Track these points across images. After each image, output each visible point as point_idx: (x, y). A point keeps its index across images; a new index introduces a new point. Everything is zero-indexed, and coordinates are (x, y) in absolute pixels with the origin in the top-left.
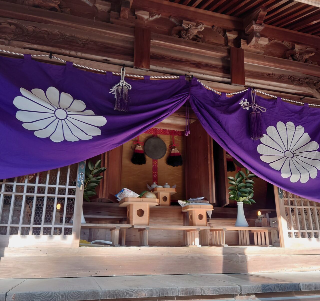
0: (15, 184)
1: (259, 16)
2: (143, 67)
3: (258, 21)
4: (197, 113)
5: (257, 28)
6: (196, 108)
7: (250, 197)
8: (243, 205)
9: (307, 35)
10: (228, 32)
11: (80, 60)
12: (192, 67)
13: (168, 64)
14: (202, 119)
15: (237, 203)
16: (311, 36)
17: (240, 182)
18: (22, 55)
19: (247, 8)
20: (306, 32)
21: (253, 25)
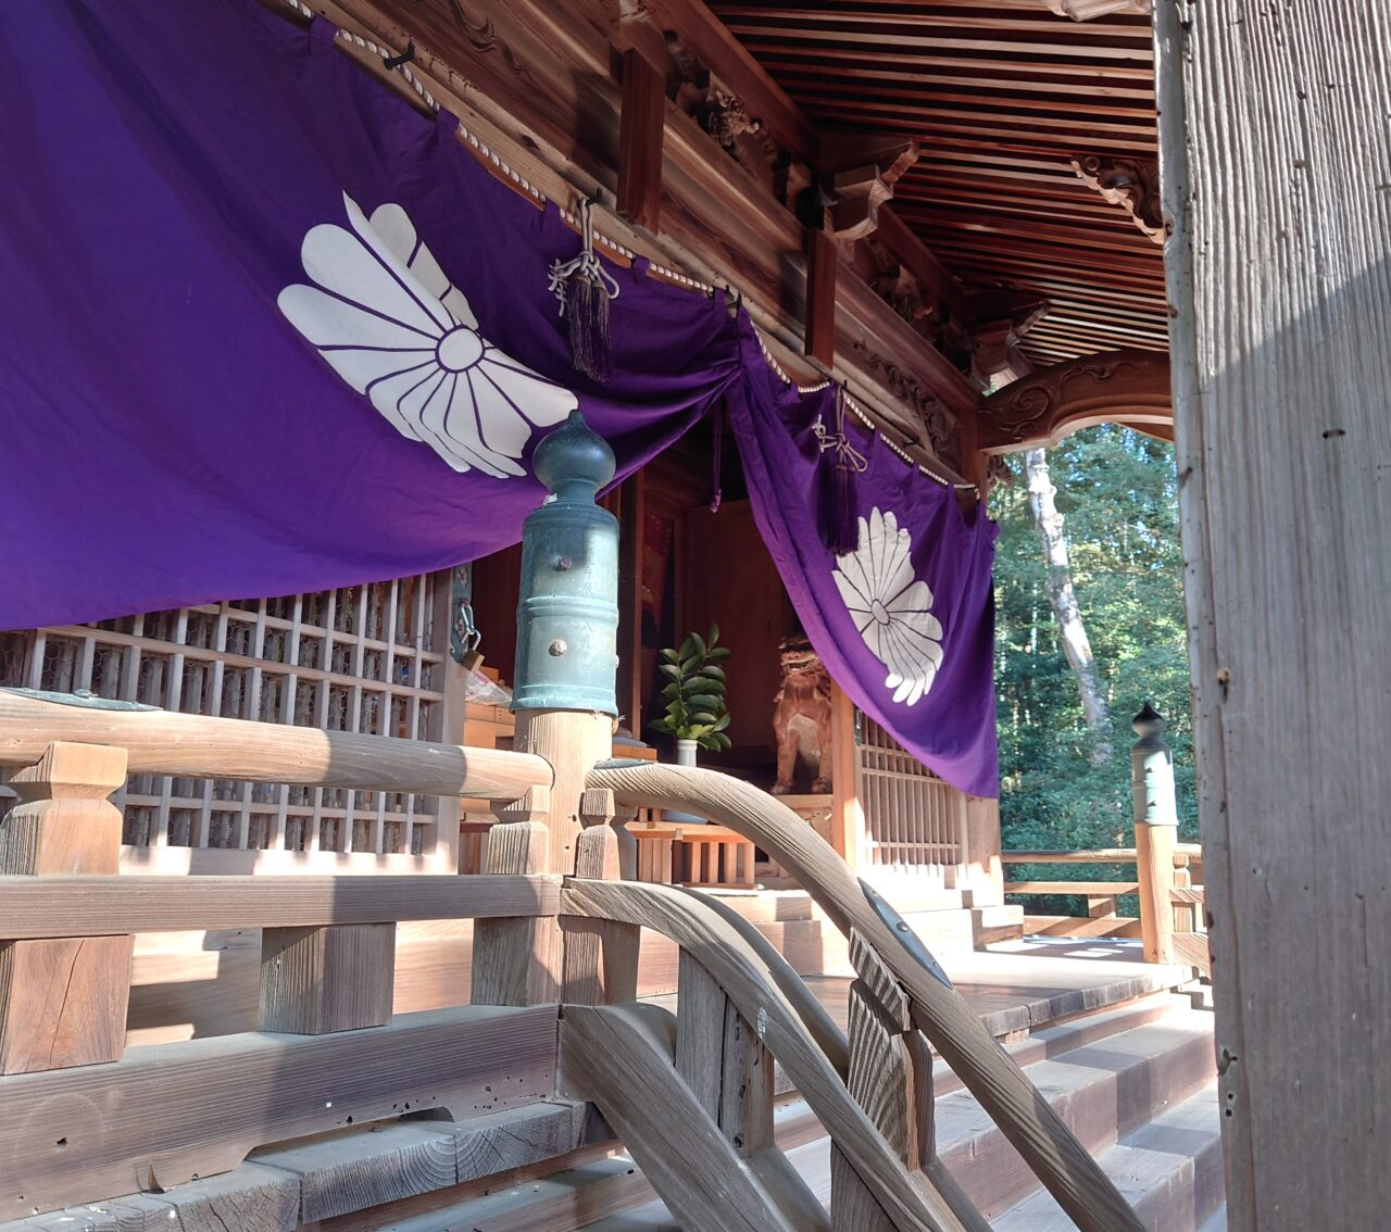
0: (297, 627)
1: (898, 161)
2: (643, 222)
3: (889, 172)
4: (749, 437)
5: (877, 193)
6: (750, 419)
7: (718, 729)
8: (697, 751)
9: (917, 241)
10: (795, 163)
11: (472, 114)
12: (723, 258)
13: (677, 225)
14: (757, 462)
15: (677, 744)
16: (922, 246)
17: (691, 672)
18: (307, 12)
19: (870, 118)
20: (917, 234)
21: (875, 181)
